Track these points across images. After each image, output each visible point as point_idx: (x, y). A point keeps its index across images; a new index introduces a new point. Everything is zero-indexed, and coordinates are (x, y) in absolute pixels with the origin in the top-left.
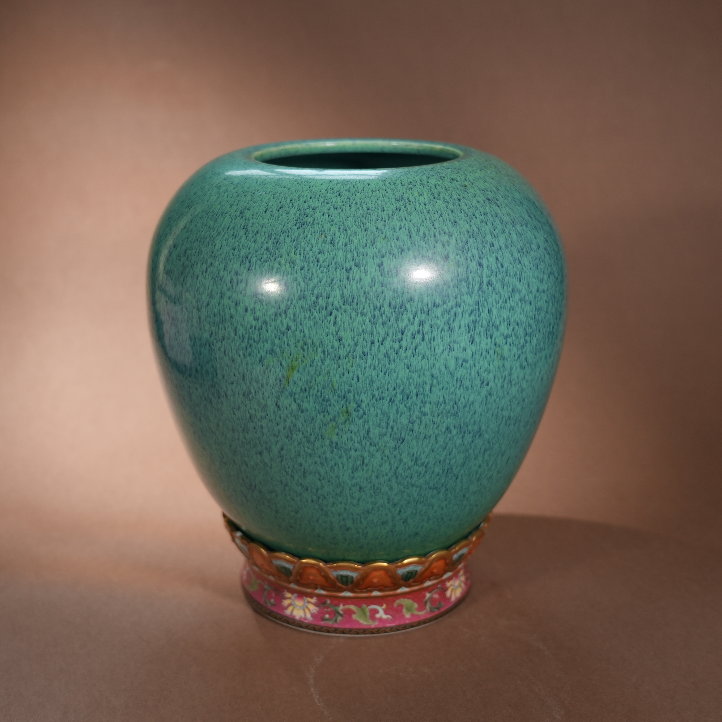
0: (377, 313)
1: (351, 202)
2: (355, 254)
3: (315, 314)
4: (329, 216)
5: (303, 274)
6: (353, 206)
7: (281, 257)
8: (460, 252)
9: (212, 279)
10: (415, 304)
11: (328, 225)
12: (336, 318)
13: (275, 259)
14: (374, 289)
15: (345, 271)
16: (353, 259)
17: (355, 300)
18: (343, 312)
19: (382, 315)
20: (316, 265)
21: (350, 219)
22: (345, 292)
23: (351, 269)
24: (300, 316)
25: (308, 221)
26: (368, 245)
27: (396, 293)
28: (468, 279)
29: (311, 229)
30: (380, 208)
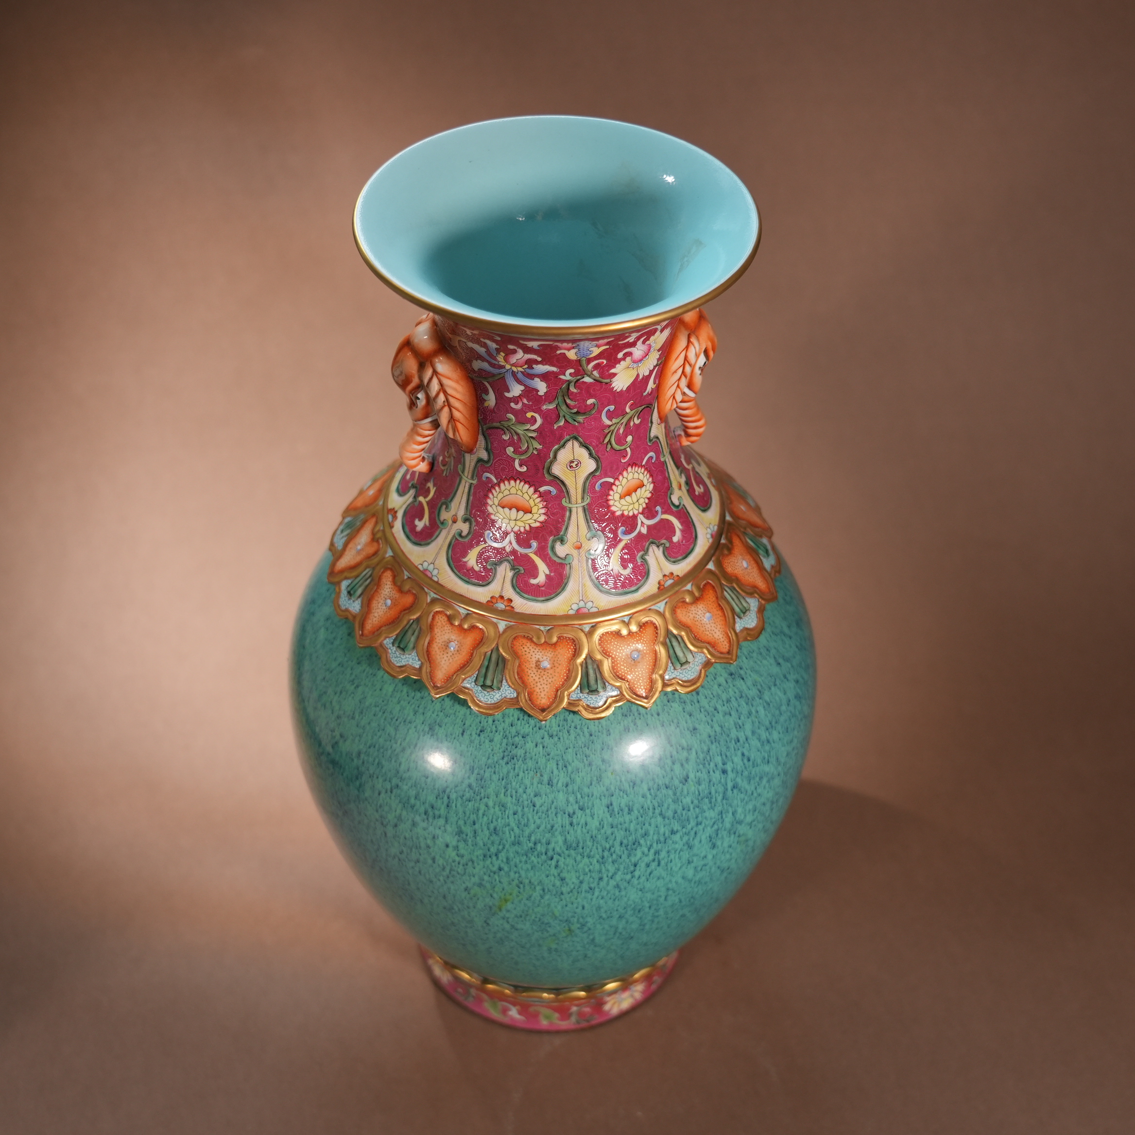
0: (606, 854)
1: (569, 725)
2: (579, 796)
3: (533, 858)
4: (543, 747)
5: (517, 819)
6: (572, 732)
7: (488, 798)
8: (701, 766)
9: (400, 802)
10: (650, 837)
11: (544, 760)
12: (558, 862)
13: (481, 800)
14: (603, 831)
15: (567, 816)
16: (577, 802)
17: (581, 845)
18: (566, 857)
19: (612, 855)
20: (532, 810)
21: (570, 750)
22: (568, 837)
23: (574, 813)
24: (514, 860)
25: (518, 755)
26: (594, 783)
27: (628, 832)
28: (710, 794)
29: (523, 765)
30: (605, 732)
